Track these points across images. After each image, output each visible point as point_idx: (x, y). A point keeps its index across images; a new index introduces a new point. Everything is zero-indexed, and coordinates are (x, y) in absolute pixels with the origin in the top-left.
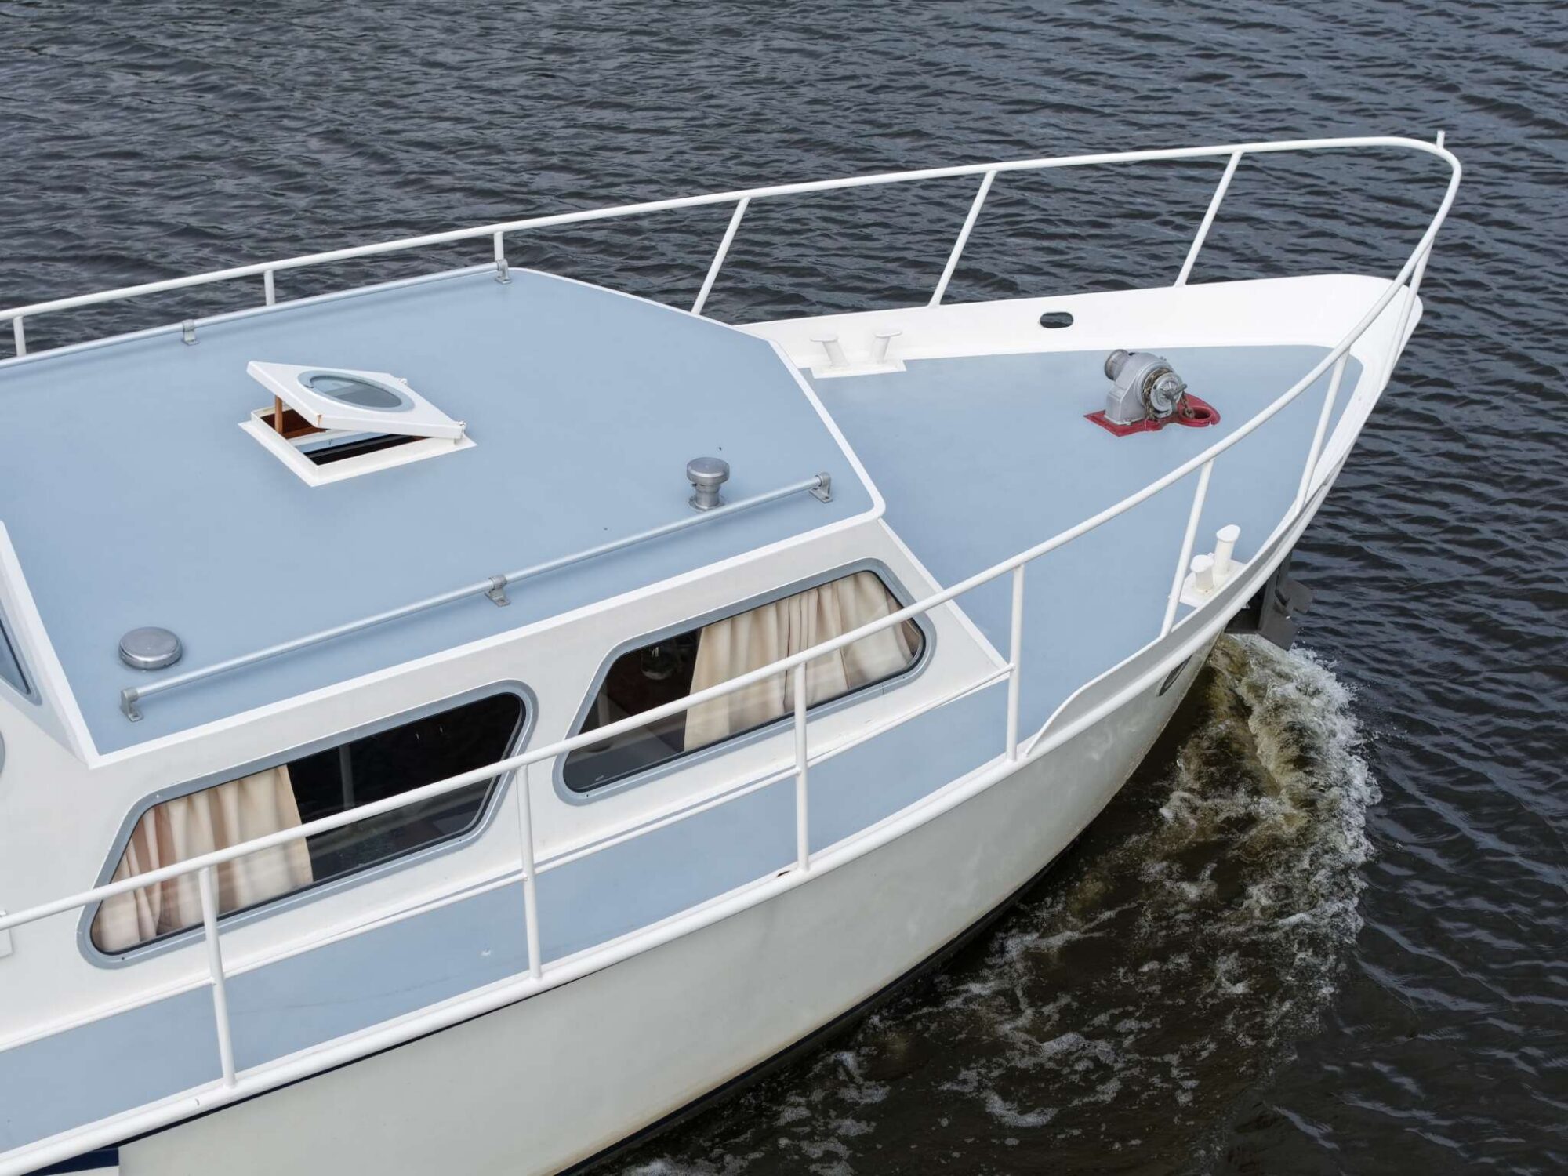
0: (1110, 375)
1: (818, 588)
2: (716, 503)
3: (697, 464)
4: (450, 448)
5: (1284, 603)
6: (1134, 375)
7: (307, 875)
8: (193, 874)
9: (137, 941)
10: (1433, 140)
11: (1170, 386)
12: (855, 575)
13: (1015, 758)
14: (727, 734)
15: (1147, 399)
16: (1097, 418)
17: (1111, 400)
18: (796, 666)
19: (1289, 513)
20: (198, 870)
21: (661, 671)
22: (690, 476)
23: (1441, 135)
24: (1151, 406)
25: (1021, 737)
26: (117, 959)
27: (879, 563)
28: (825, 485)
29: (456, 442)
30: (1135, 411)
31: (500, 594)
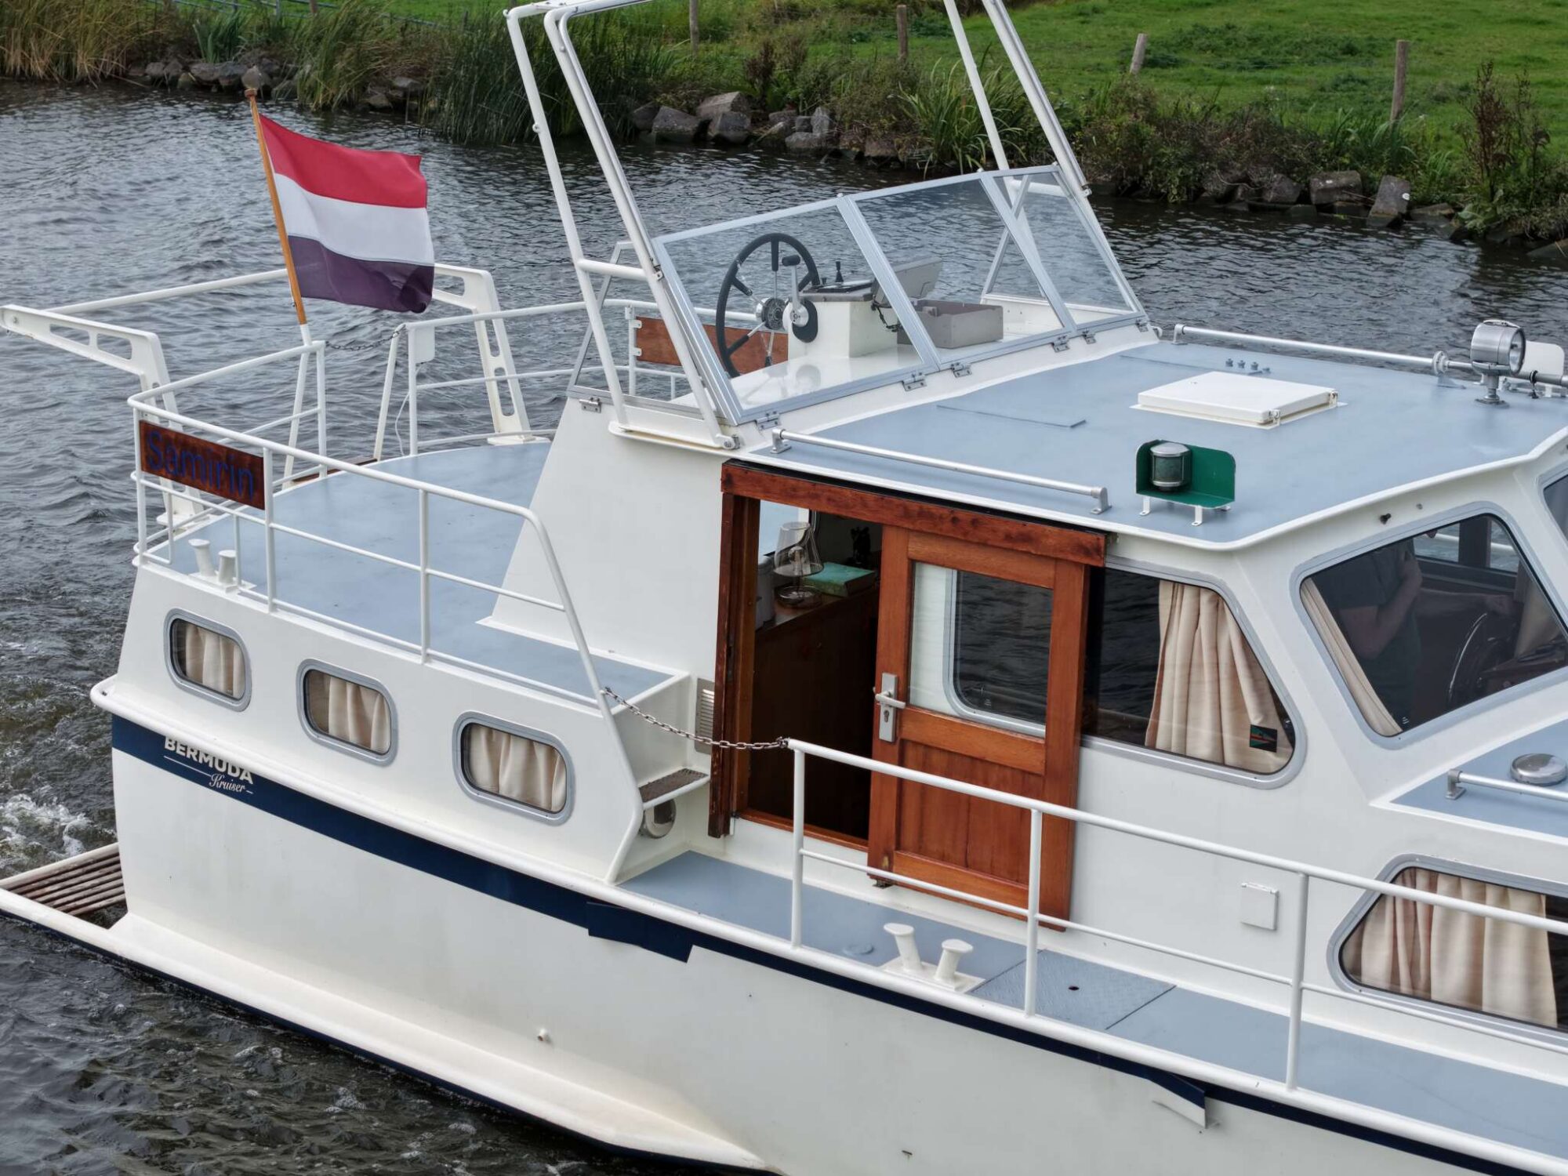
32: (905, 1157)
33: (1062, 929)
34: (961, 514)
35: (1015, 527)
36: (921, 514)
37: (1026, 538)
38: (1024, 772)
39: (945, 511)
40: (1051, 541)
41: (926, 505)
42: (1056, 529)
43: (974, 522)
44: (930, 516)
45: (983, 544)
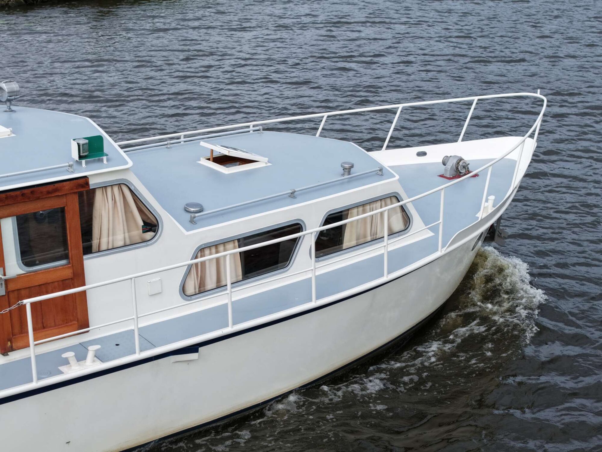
0: (444, 164)
1: (381, 200)
2: (349, 174)
3: (345, 163)
4: (264, 165)
5: (501, 234)
6: (451, 163)
7: (240, 278)
8: (225, 256)
9: (194, 294)
10: (536, 93)
11: (464, 164)
12: (390, 197)
13: (441, 252)
14: (355, 245)
15: (457, 168)
16: (442, 176)
17: (446, 170)
18: (385, 211)
19: (509, 191)
20: (226, 255)
21: (326, 237)
22: (342, 166)
23: (539, 91)
24: (459, 171)
25: (443, 247)
26: (189, 298)
27: (398, 193)
28: (381, 170)
29: (266, 163)
30: (454, 173)
31: (293, 195)
32: (67, 444)
33: (87, 332)
34: (26, 191)
35: (50, 188)
36: (7, 198)
37: (56, 190)
38: (63, 280)
39: (18, 193)
40: (67, 188)
41: (8, 194)
42: (68, 182)
43: (32, 192)
44: (12, 197)
45: (38, 198)
